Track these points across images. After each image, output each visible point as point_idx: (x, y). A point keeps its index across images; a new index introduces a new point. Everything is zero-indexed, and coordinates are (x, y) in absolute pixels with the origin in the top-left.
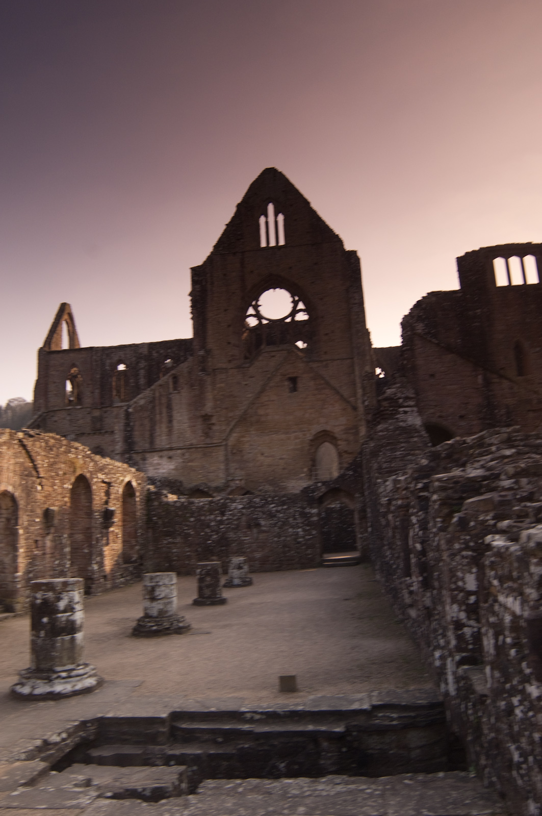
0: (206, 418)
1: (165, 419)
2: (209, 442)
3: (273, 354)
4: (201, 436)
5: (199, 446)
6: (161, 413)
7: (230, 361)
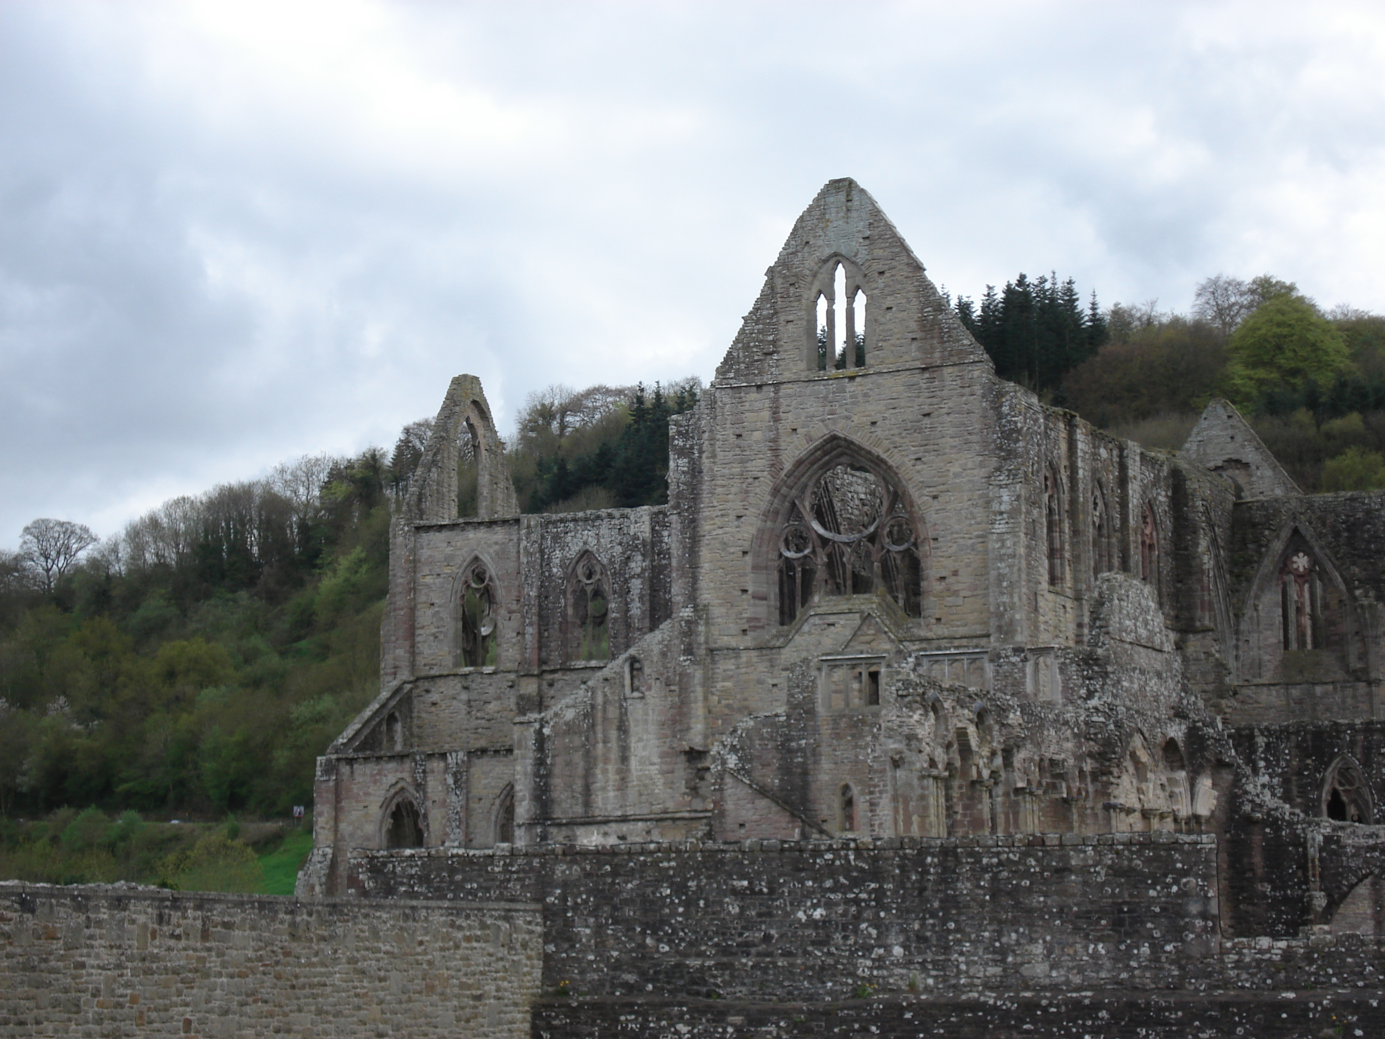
0: (694, 755)
1: (614, 755)
2: (700, 808)
3: (832, 619)
4: (685, 794)
5: (678, 815)
6: (605, 742)
7: (744, 631)
